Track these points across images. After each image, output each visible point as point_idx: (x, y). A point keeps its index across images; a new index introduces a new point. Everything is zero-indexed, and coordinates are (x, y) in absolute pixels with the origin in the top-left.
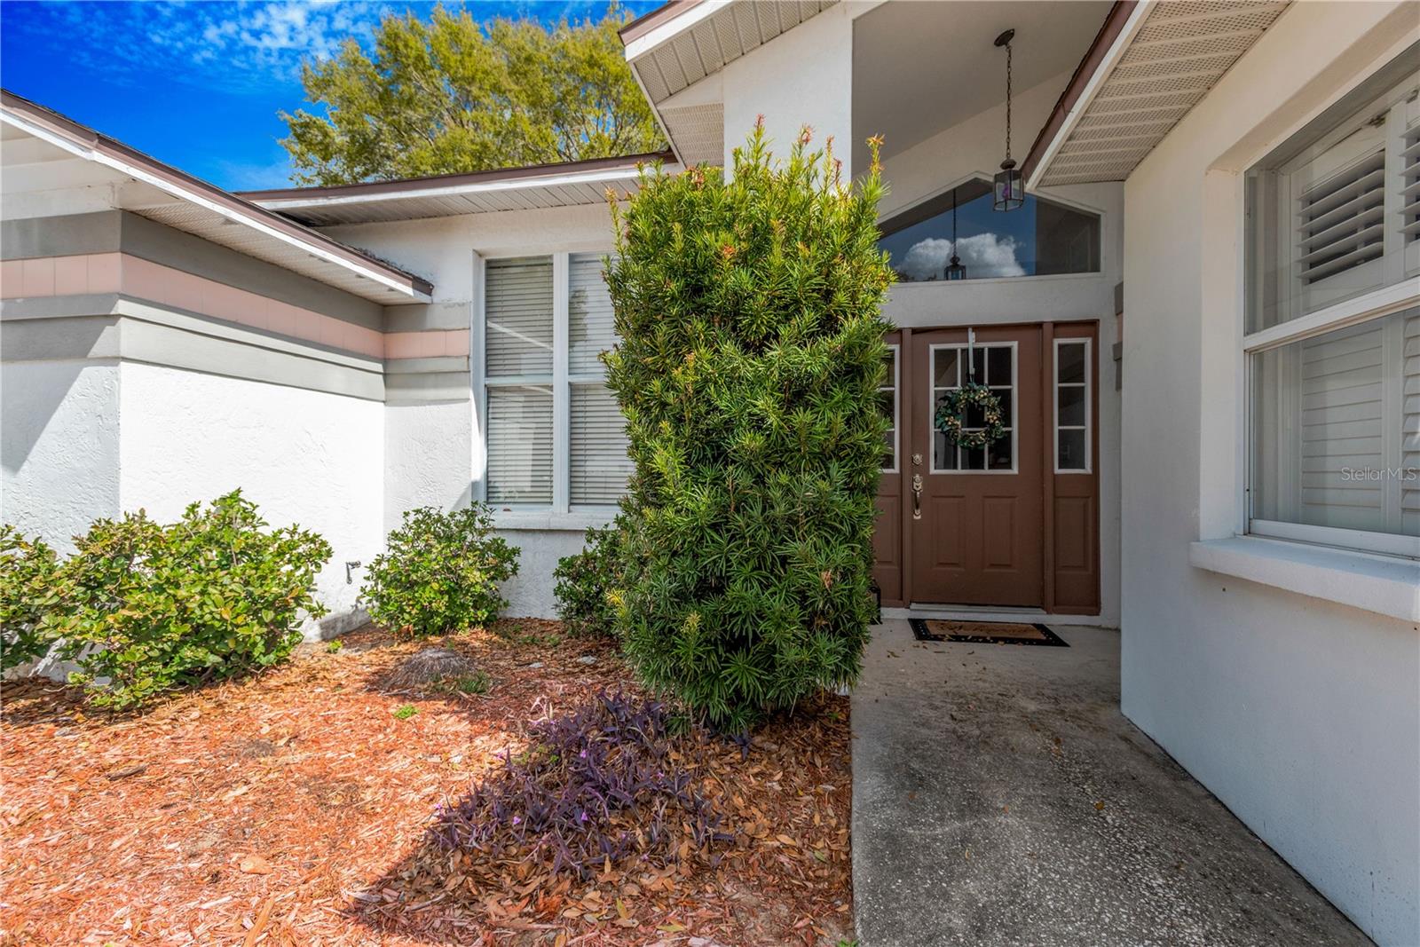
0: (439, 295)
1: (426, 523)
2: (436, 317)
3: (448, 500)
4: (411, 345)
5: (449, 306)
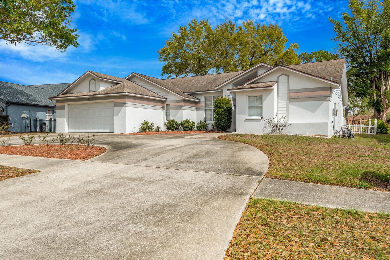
0: (201, 101)
1: (201, 122)
2: (201, 103)
3: (202, 120)
4: (199, 106)
5: (202, 102)
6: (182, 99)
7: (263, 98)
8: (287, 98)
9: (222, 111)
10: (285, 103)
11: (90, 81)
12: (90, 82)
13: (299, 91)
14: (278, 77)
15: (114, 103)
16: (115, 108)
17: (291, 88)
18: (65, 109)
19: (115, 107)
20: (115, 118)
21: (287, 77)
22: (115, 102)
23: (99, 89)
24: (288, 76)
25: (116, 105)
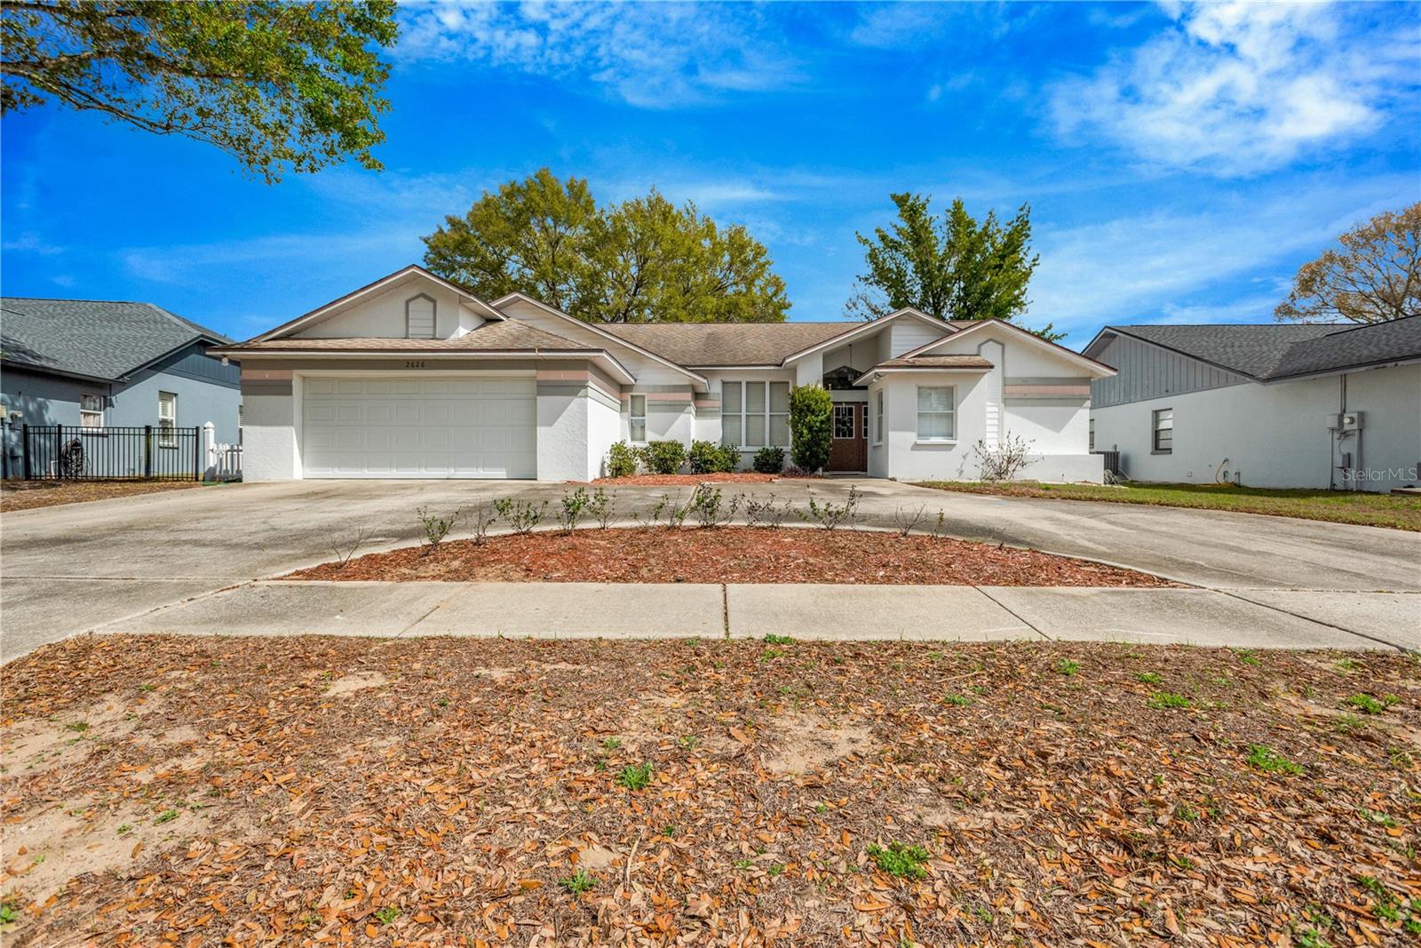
0: (711, 391)
2: (711, 397)
4: (703, 404)
5: (715, 394)
6: (687, 383)
7: (958, 393)
8: (1000, 395)
9: (822, 422)
10: (996, 409)
11: (407, 303)
12: (410, 305)
13: (1026, 381)
14: (980, 346)
15: (539, 381)
16: (538, 398)
17: (1009, 374)
18: (291, 394)
19: (538, 395)
20: (541, 431)
21: (1000, 347)
22: (539, 378)
23: (453, 333)
24: (1003, 345)
25: (544, 388)
